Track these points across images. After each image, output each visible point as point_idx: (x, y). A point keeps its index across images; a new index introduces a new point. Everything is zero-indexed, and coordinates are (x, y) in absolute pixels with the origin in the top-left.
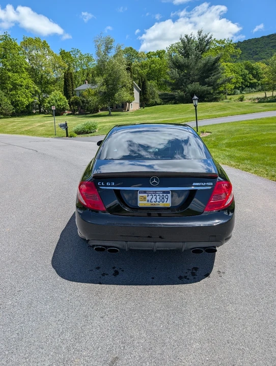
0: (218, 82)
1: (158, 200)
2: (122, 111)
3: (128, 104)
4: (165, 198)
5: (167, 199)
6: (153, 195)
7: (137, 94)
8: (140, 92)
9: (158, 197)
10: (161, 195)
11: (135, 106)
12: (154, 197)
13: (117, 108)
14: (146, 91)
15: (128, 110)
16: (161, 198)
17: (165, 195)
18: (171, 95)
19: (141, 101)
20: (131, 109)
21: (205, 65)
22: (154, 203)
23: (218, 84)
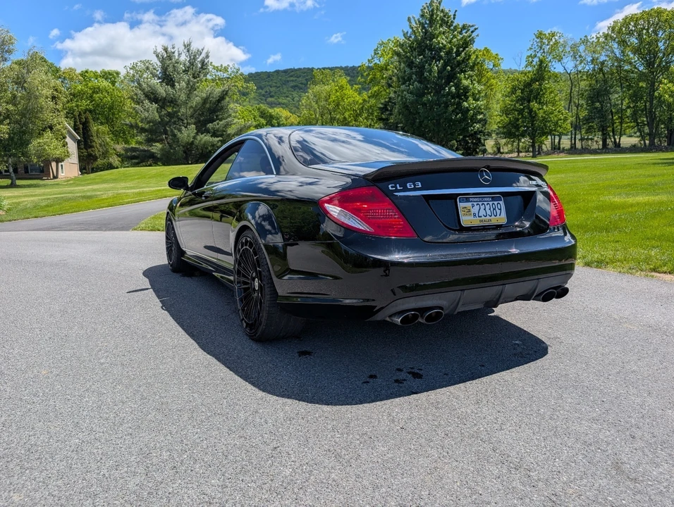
0: (229, 132)
1: (489, 212)
2: (41, 179)
3: (54, 164)
4: (497, 208)
5: (500, 209)
6: (480, 203)
7: (72, 147)
8: (79, 142)
9: (488, 207)
10: (491, 203)
11: (70, 168)
12: (482, 207)
13: (26, 171)
14: (92, 141)
15: (55, 177)
16: (492, 209)
17: (496, 203)
18: (144, 151)
19: (81, 159)
20: (61, 175)
21: (205, 101)
22: (483, 217)
23: (229, 134)
